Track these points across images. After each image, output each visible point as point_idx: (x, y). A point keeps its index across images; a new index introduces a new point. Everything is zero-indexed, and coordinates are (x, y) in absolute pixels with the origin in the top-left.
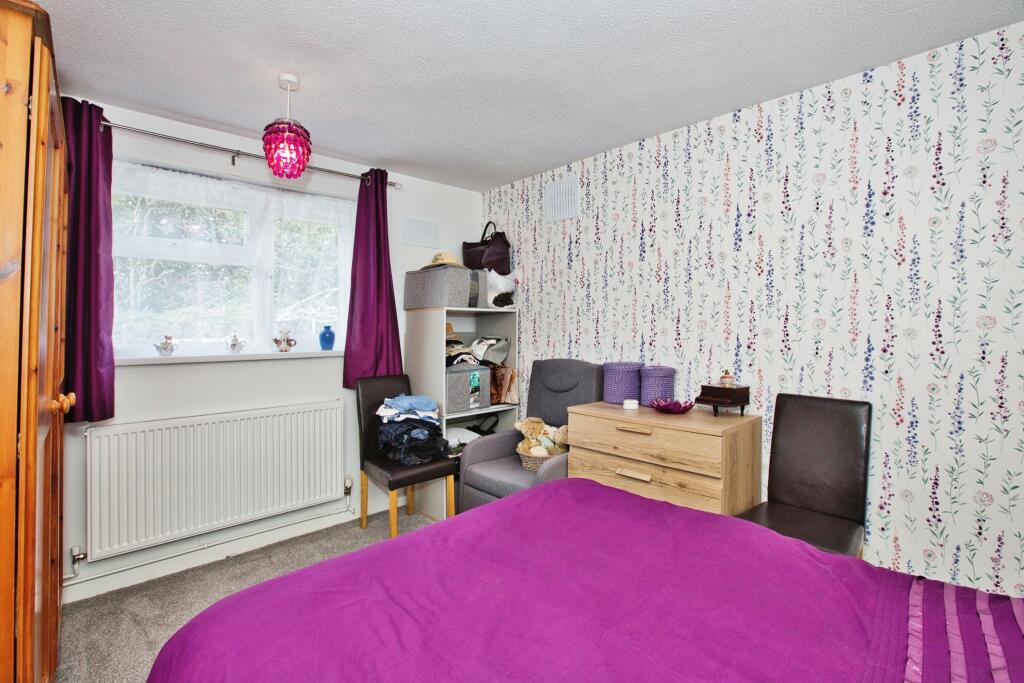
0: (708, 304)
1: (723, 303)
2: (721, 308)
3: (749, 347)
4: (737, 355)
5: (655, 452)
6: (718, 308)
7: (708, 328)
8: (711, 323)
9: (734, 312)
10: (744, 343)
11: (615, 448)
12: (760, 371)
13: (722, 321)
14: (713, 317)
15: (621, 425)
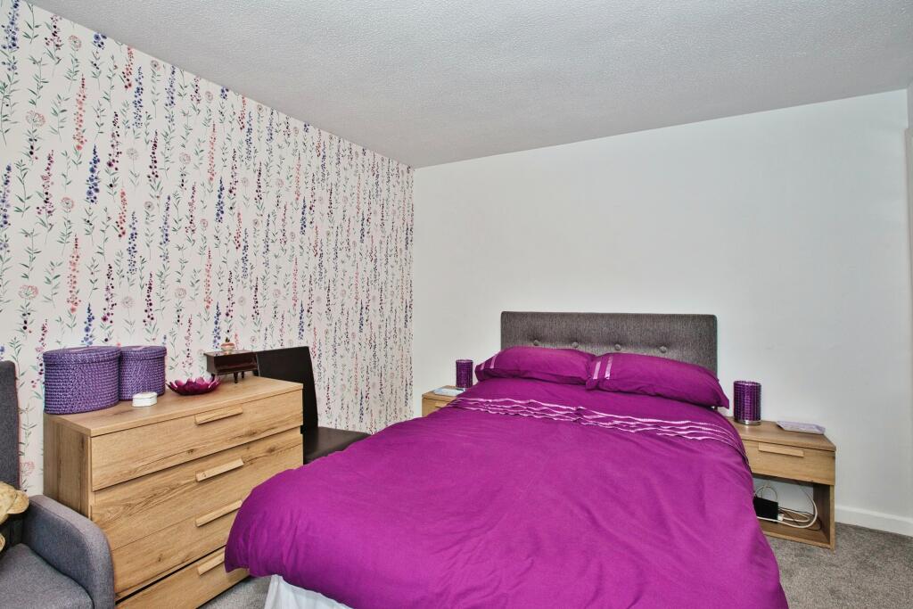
0: (188, 272)
1: (204, 272)
2: (202, 276)
3: (227, 315)
4: (216, 323)
5: (244, 430)
6: (199, 276)
7: (187, 297)
8: (191, 292)
9: (214, 280)
10: (223, 311)
11: (192, 451)
12: (236, 335)
13: (203, 289)
14: (193, 285)
15: (201, 419)
